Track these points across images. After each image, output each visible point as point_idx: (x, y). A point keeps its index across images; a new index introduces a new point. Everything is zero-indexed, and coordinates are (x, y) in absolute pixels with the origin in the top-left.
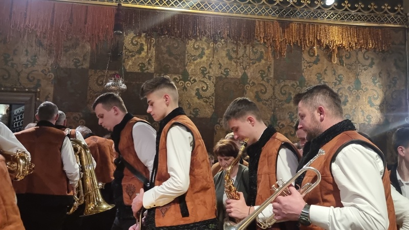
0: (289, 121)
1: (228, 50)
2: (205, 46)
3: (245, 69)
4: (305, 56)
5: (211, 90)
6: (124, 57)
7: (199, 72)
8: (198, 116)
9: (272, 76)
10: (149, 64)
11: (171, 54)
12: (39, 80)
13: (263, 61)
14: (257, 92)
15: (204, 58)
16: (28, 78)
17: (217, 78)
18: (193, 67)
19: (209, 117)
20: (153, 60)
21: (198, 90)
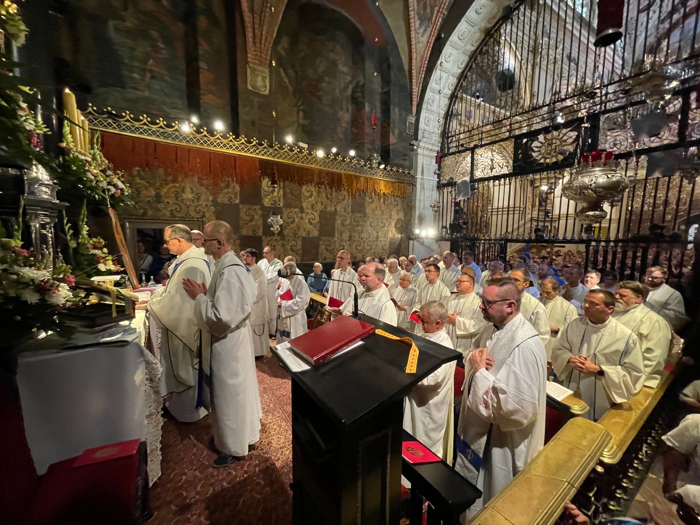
0: (358, 237)
1: (327, 193)
2: (313, 190)
3: (336, 206)
4: (367, 199)
5: (317, 219)
6: (263, 196)
7: (310, 207)
8: (310, 236)
9: (350, 211)
10: (279, 201)
11: (292, 195)
12: (204, 212)
13: (346, 201)
14: (342, 220)
15: (313, 198)
16: (195, 210)
17: (320, 211)
18: (306, 204)
19: (316, 236)
20: (282, 198)
21: (309, 219)
